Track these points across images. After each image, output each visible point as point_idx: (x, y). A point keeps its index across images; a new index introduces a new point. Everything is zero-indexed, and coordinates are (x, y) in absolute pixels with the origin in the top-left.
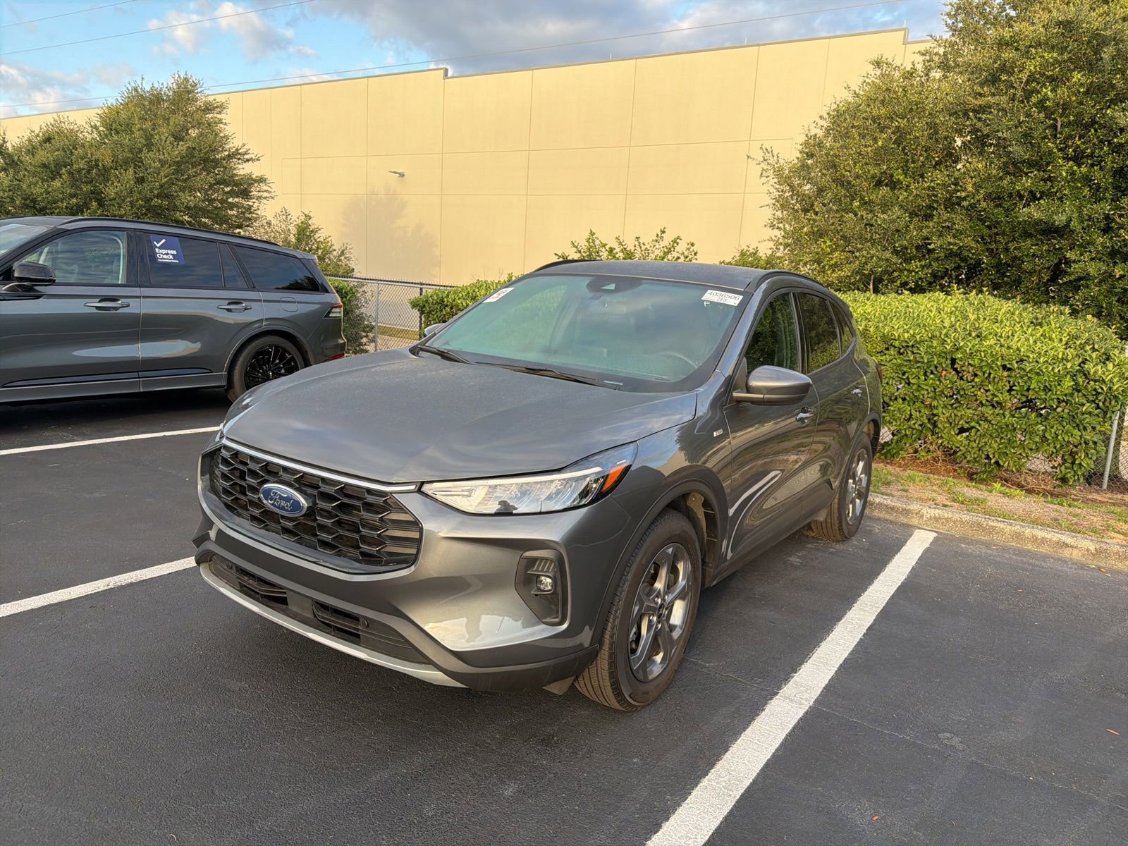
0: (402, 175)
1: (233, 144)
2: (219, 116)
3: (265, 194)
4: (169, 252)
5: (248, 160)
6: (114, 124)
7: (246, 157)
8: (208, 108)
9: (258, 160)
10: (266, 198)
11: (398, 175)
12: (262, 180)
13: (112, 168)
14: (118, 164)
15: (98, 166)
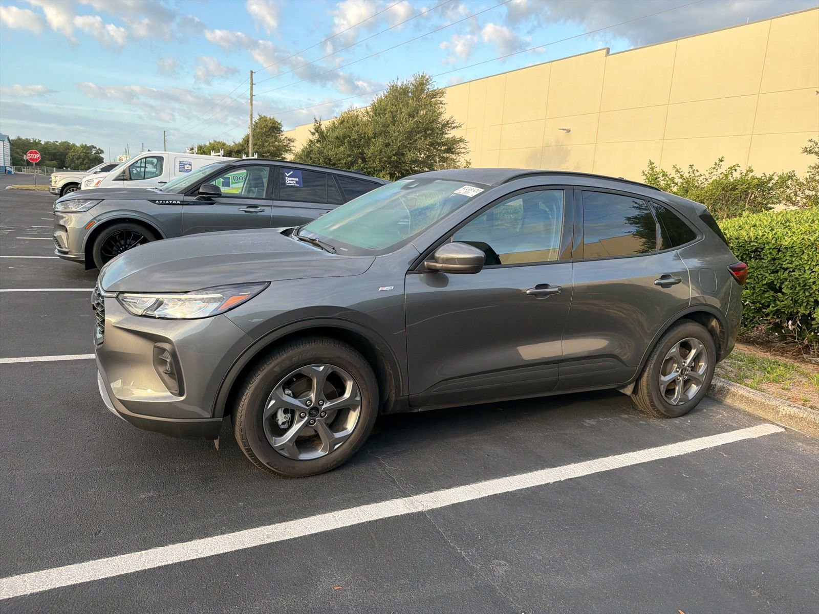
0: (569, 131)
1: (445, 117)
2: (440, 99)
3: (463, 150)
4: (294, 179)
5: (454, 128)
6: (378, 110)
7: (453, 125)
8: (434, 94)
9: (461, 127)
10: (463, 153)
11: (566, 131)
12: (461, 140)
13: (372, 138)
14: (376, 135)
15: (365, 136)
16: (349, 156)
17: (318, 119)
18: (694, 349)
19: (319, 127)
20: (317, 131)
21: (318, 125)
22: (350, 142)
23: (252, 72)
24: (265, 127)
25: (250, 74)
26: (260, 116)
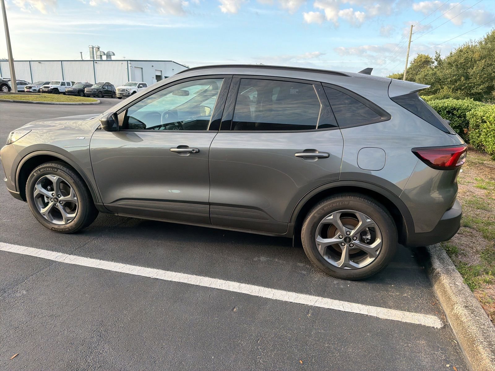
6: (490, 39)
13: (478, 60)
14: (481, 58)
15: (472, 60)
16: (456, 75)
17: (438, 52)
18: (361, 222)
19: (438, 57)
20: (437, 61)
21: (438, 56)
22: (458, 65)
23: (412, 26)
24: (420, 61)
25: (411, 27)
26: (418, 54)
